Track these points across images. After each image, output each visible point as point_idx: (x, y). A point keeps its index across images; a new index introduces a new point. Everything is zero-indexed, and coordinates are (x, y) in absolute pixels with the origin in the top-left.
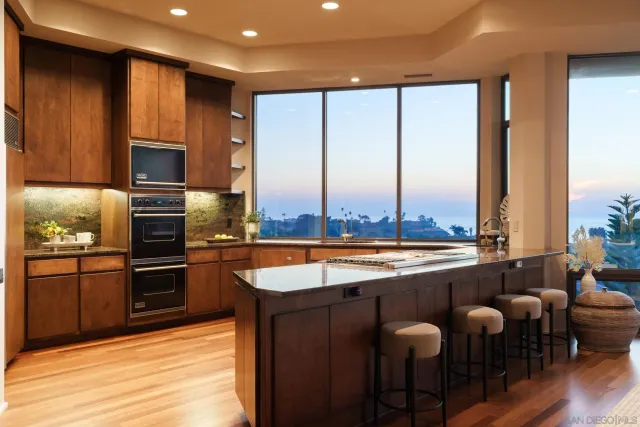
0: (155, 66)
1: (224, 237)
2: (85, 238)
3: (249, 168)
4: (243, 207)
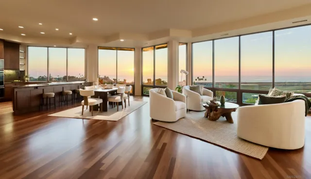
1: (17, 81)
3: (26, 64)
4: (24, 74)
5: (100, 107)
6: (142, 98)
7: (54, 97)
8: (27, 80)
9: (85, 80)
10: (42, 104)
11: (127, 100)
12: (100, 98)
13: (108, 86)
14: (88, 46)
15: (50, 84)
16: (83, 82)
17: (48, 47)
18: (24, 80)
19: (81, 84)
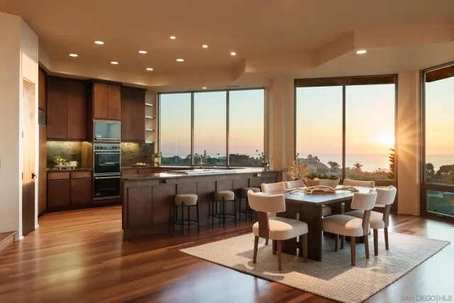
0: (106, 86)
1: (141, 164)
2: (74, 164)
3: (156, 130)
4: (153, 150)
5: (300, 245)
6: (421, 224)
7: (197, 205)
8: (158, 163)
9: (264, 165)
10: (172, 221)
11: (381, 232)
12: (302, 220)
13: (323, 184)
14: (271, 81)
15: (190, 173)
16: (260, 170)
17: (192, 92)
18: (152, 162)
19: (255, 175)
